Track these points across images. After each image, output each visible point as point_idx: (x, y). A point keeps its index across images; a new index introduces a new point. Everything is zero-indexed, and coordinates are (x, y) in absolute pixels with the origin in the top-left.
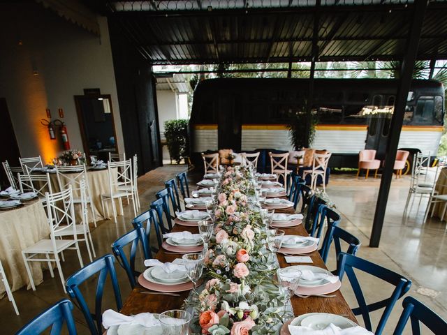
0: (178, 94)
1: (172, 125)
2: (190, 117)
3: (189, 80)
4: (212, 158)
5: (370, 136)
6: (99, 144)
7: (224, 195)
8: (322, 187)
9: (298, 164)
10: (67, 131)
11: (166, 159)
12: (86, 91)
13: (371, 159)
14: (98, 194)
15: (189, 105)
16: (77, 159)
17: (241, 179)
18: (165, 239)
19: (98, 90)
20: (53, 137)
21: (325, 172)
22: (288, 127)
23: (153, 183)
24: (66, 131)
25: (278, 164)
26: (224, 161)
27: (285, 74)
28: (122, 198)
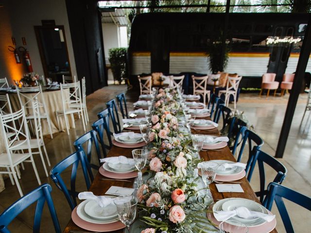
0: (119, 27)
1: (115, 52)
2: (128, 46)
3: (128, 14)
4: (146, 80)
5: (271, 62)
6: (57, 68)
7: (157, 117)
8: (234, 104)
9: (215, 86)
10: (30, 57)
11: (111, 80)
12: (43, 22)
13: (271, 81)
14: (53, 110)
15: (128, 36)
16: (35, 81)
17: (171, 102)
18: (102, 164)
19: (53, 21)
20: (19, 61)
21: (236, 92)
22: (206, 54)
23: (100, 100)
24: (28, 56)
25: (199, 85)
26: (156, 82)
27: (205, 9)
28: (74, 114)
